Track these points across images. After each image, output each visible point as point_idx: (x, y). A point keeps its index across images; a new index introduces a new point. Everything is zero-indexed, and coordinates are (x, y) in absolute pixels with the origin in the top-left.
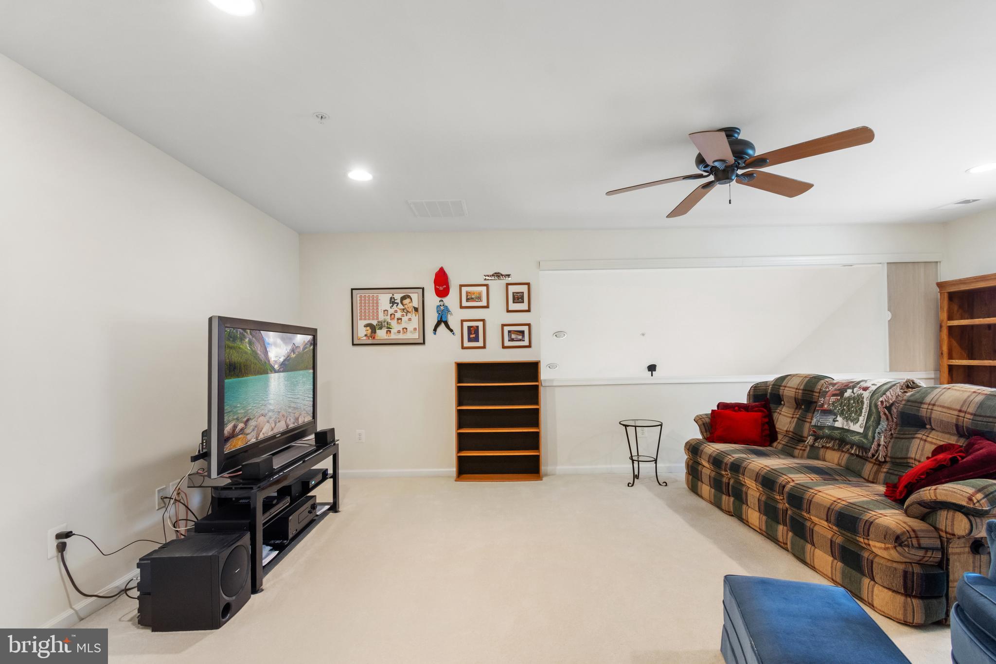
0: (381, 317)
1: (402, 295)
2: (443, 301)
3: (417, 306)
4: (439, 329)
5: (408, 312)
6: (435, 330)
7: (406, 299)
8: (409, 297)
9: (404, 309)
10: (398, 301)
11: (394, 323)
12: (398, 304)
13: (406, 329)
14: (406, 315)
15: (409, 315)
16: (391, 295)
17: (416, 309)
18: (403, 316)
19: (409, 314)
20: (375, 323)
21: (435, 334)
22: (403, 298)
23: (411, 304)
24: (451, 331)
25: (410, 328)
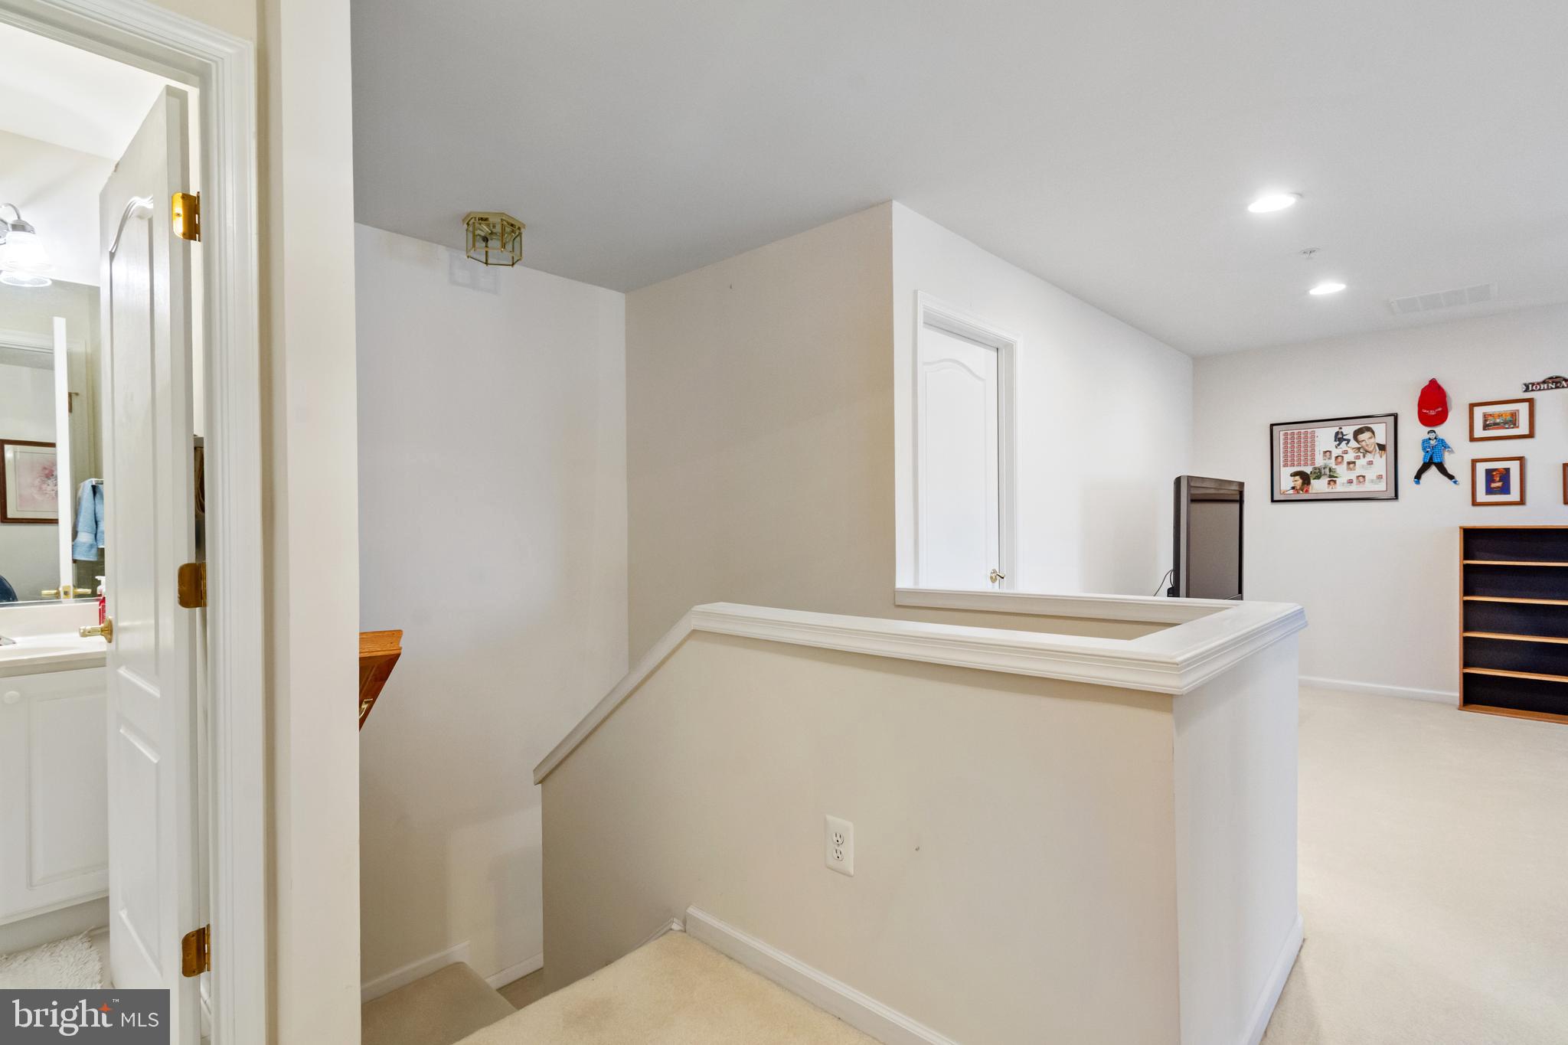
0: (1320, 461)
1: (1357, 427)
2: (1434, 432)
3: (1383, 442)
4: (1425, 477)
5: (1367, 451)
6: (1418, 477)
7: (1363, 433)
8: (1369, 429)
9: (1359, 449)
10: (1350, 437)
11: (1341, 471)
12: (1348, 441)
13: (1364, 477)
14: (1364, 456)
15: (1369, 457)
16: (1337, 429)
17: (1382, 447)
18: (1358, 458)
19: (1368, 455)
20: (1308, 470)
21: (1418, 483)
22: (1357, 433)
23: (1372, 440)
24: (1451, 477)
25: (1371, 474)
